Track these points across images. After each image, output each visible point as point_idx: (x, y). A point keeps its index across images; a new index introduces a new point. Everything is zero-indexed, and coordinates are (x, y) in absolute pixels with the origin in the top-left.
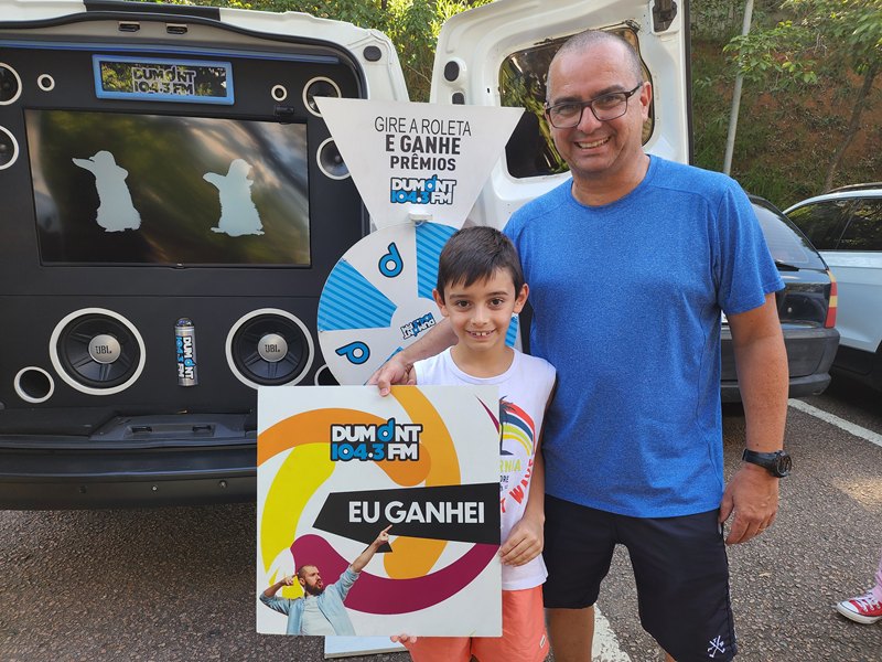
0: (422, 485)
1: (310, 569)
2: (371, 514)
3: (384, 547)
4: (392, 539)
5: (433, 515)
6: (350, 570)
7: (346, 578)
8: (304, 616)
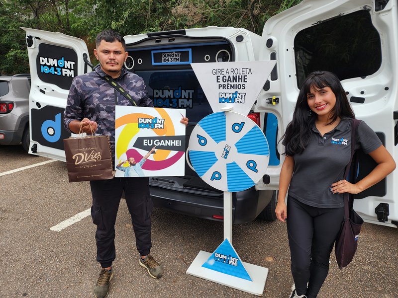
0: (164, 136)
1: (132, 159)
2: (150, 143)
3: (154, 152)
4: (156, 150)
5: (167, 144)
6: (143, 158)
7: (142, 161)
8: (129, 172)
